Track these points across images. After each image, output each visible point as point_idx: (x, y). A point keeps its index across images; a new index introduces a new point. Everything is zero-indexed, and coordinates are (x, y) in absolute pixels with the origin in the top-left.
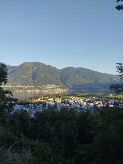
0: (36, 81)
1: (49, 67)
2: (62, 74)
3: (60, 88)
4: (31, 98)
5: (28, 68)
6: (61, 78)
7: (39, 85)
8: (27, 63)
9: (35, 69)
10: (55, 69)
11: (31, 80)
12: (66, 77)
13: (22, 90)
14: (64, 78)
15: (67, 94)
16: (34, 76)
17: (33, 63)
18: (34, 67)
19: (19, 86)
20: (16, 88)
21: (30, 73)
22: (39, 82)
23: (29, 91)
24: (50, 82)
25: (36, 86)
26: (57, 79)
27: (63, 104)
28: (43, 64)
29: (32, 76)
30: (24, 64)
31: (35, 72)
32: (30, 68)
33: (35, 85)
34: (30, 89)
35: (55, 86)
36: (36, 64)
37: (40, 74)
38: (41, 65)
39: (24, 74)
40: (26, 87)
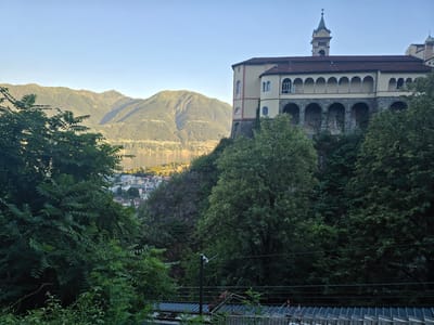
0: (184, 131)
1: (214, 100)
5: (168, 104)
7: (189, 140)
8: (166, 92)
9: (181, 107)
11: (173, 129)
13: (154, 149)
16: (181, 121)
17: (180, 92)
18: (180, 101)
19: (148, 141)
20: (142, 145)
21: (171, 115)
22: (189, 134)
23: (169, 152)
28: (199, 95)
29: (176, 122)
30: (158, 95)
31: (183, 112)
32: (173, 105)
33: (182, 140)
34: (170, 148)
36: (185, 95)
37: (193, 116)
38: (196, 97)
39: (160, 117)
40: (163, 143)
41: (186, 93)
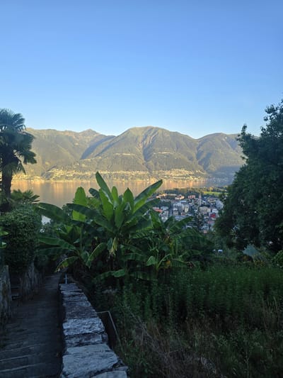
0: (151, 162)
1: (176, 135)
2: (201, 149)
3: (196, 175)
5: (136, 139)
6: (198, 156)
7: (156, 169)
8: (135, 129)
9: (147, 142)
10: (186, 138)
11: (142, 160)
12: (209, 155)
13: (127, 178)
14: (204, 156)
15: (211, 189)
16: (147, 154)
17: (147, 128)
18: (146, 136)
19: (121, 172)
20: (117, 176)
21: (139, 149)
22: (155, 164)
23: (139, 181)
24: (178, 164)
25: (151, 173)
26: (191, 159)
27: (204, 208)
28: (163, 130)
29: (144, 154)
30: (128, 132)
31: (150, 146)
32: (140, 139)
33: (150, 170)
34: (140, 177)
35: (187, 172)
36: (150, 131)
37: (158, 149)
38: (160, 132)
39: (130, 151)
40: (134, 173)
41: (152, 128)
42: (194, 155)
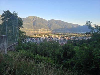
1: (42, 19)
2: (49, 23)
3: (47, 30)
4: (33, 35)
5: (31, 19)
6: (48, 25)
7: (37, 28)
8: (30, 17)
10: (45, 20)
11: (32, 26)
12: (51, 25)
15: (51, 33)
16: (34, 24)
17: (33, 17)
18: (34, 19)
19: (26, 29)
21: (32, 22)
22: (36, 27)
23: (32, 31)
24: (42, 27)
25: (35, 29)
26: (46, 26)
27: (49, 38)
28: (38, 17)
29: (33, 24)
30: (28, 17)
31: (35, 22)
32: (32, 20)
33: (35, 28)
35: (45, 29)
37: (37, 23)
38: (38, 18)
39: (29, 23)
40: (30, 29)
41: (35, 17)
42: (47, 25)
